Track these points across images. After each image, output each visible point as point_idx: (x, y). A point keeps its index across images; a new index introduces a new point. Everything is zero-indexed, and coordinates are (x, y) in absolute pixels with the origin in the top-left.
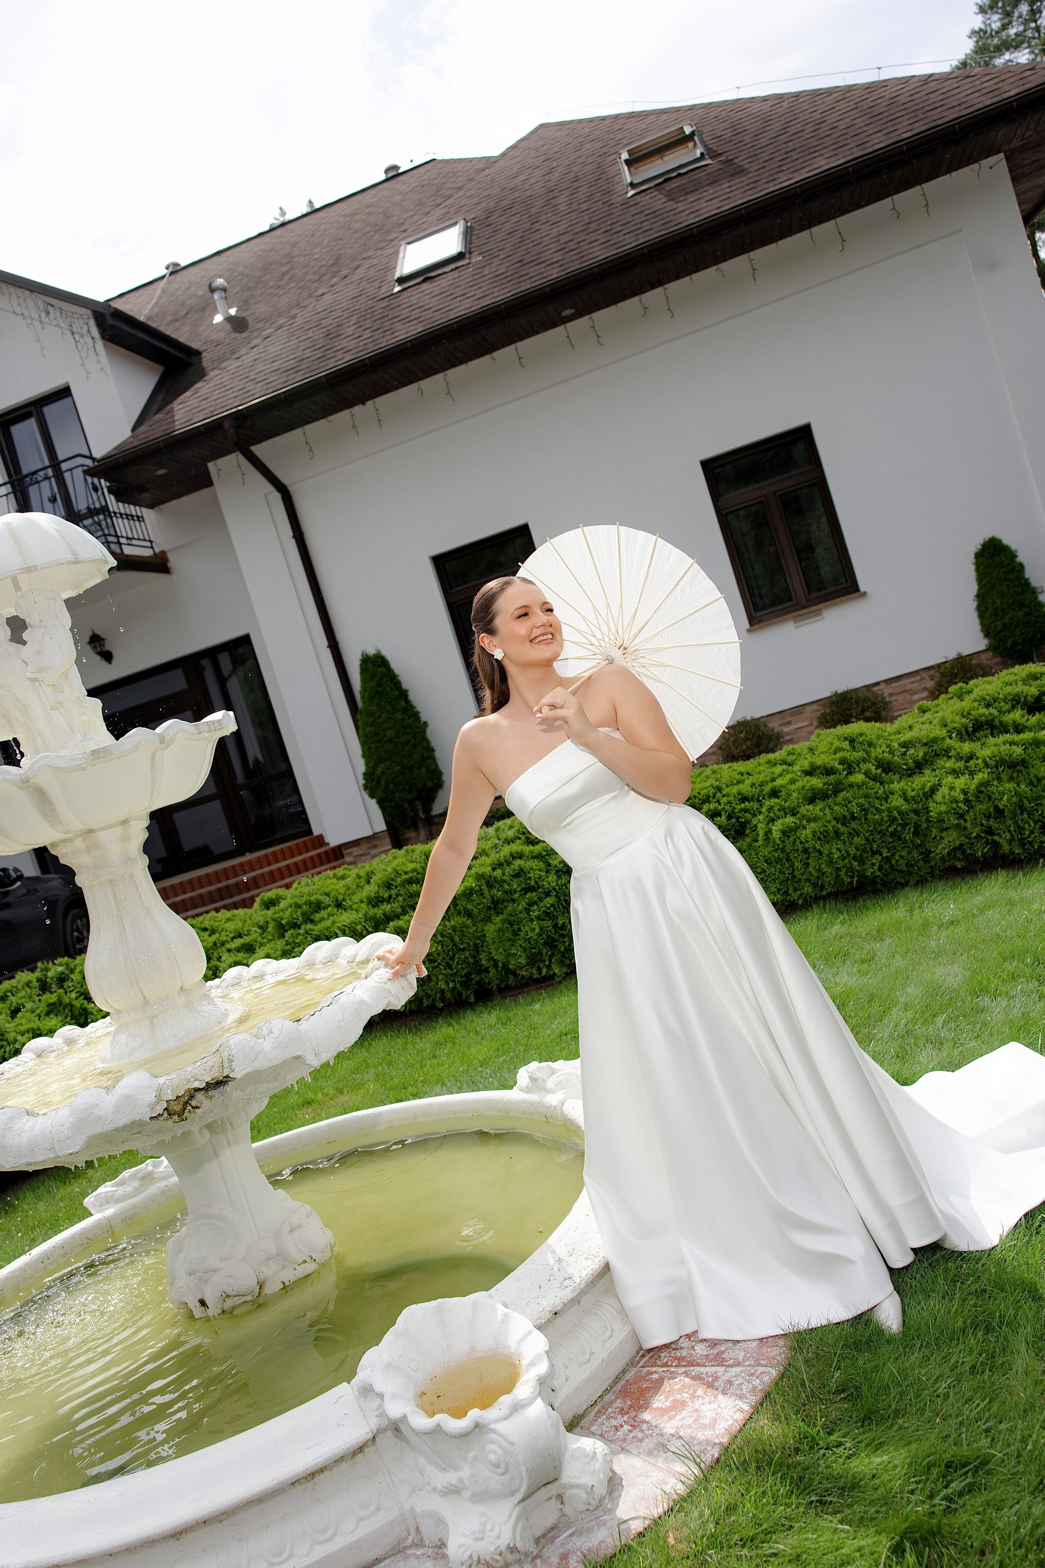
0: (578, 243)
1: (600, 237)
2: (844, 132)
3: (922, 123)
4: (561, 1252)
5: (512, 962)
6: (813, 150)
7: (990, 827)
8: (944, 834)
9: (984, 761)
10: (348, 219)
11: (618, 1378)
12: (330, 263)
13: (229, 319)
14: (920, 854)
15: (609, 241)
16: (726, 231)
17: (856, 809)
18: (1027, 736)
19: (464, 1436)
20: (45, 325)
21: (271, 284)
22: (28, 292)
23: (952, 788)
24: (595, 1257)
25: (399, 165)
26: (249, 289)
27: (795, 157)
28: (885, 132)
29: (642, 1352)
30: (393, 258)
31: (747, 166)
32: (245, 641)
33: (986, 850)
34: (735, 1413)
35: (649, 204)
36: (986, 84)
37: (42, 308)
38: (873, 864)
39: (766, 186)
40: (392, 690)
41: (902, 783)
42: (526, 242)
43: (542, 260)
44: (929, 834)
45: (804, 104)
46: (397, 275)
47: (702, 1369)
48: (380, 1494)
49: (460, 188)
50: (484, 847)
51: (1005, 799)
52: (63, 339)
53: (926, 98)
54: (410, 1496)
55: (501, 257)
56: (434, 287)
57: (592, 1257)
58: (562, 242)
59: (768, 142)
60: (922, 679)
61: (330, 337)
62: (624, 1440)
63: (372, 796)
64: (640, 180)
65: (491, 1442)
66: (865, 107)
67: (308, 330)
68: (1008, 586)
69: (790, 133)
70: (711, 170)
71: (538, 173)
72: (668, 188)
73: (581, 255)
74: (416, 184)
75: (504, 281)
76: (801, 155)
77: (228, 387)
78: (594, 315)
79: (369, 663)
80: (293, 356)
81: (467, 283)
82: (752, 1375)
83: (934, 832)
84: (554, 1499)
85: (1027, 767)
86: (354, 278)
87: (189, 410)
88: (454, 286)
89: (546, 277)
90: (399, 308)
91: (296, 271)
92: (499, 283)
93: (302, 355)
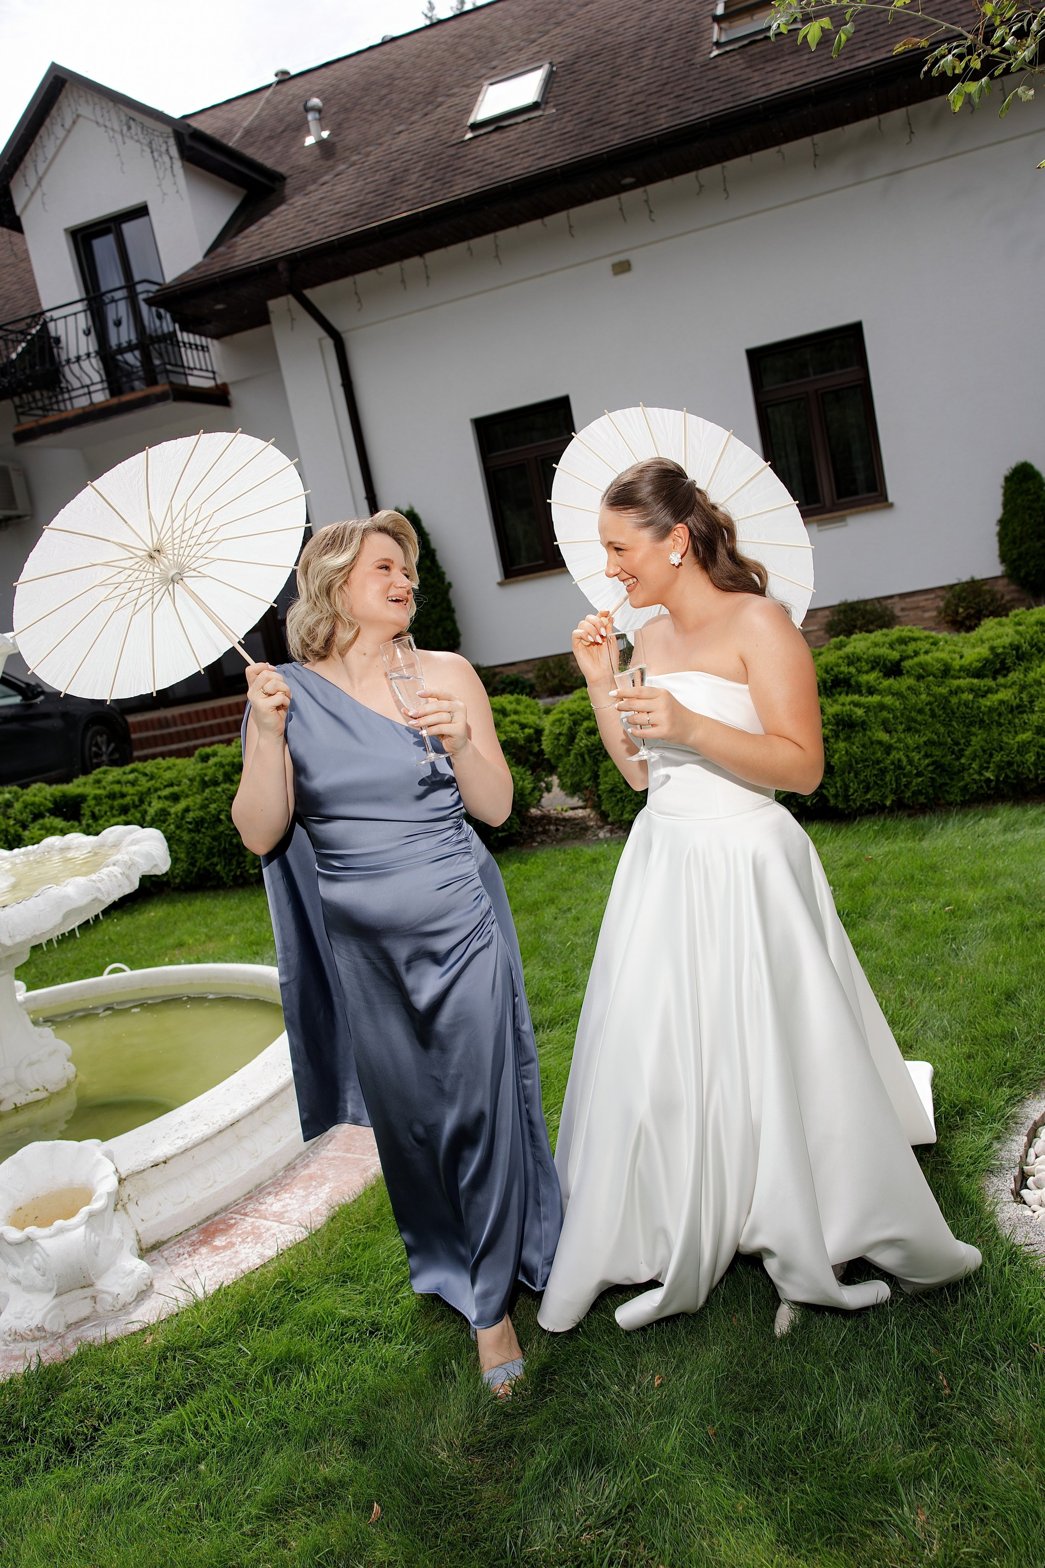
0: (649, 106)
1: (670, 102)
9: (828, 719)
10: (457, 40)
11: (208, 1218)
12: (428, 90)
13: (321, 143)
15: (677, 108)
16: (792, 110)
18: (875, 699)
20: (127, 140)
21: (368, 107)
22: (111, 104)
26: (346, 110)
27: (881, 32)
30: (474, 99)
34: (259, 1258)
35: (728, 68)
37: (124, 123)
42: (601, 98)
43: (610, 121)
46: (471, 120)
47: (265, 1222)
49: (558, 24)
51: (836, 757)
52: (143, 155)
55: (573, 113)
56: (503, 138)
58: (633, 103)
61: (395, 182)
64: (726, 40)
67: (377, 171)
68: (1030, 515)
71: (637, 15)
72: (751, 53)
73: (647, 121)
75: (568, 141)
78: (652, 187)
80: (355, 200)
81: (534, 138)
82: (290, 1232)
85: (865, 730)
86: (434, 117)
87: (250, 247)
88: (520, 140)
89: (608, 142)
90: (465, 159)
91: (394, 96)
92: (562, 143)
93: (364, 200)
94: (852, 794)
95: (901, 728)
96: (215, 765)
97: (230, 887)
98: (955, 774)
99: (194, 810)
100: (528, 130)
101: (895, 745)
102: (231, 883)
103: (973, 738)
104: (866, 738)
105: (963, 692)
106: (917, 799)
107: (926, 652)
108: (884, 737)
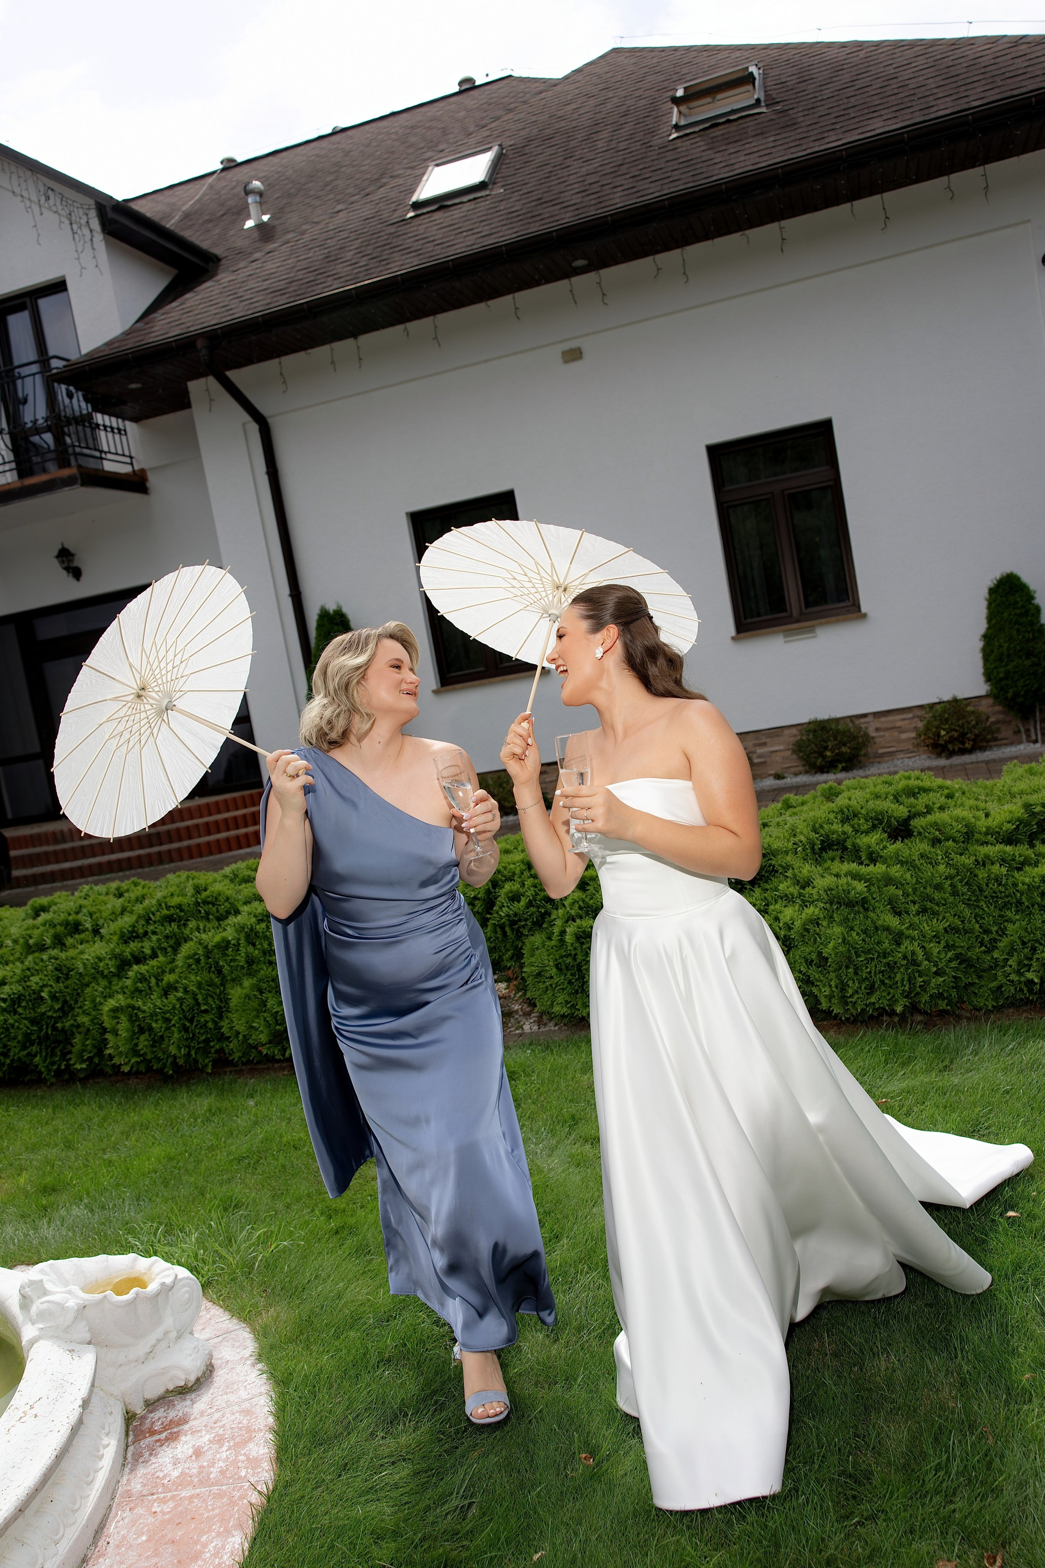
0: (603, 186)
1: (626, 182)
2: (912, 92)
3: (997, 91)
6: (874, 109)
9: (820, 892)
10: (408, 131)
12: (375, 177)
13: (260, 226)
15: (633, 188)
16: (757, 192)
18: (879, 869)
20: (44, 211)
21: (312, 193)
22: (29, 173)
25: (474, 78)
26: (289, 196)
27: (852, 115)
28: (954, 97)
30: (417, 180)
31: (801, 119)
35: (686, 150)
37: (42, 193)
39: (812, 145)
42: (553, 178)
43: (560, 201)
45: (882, 55)
46: (414, 199)
51: (831, 945)
52: (61, 229)
53: (1011, 62)
55: (521, 192)
56: (444, 218)
58: (586, 183)
59: (830, 95)
61: (329, 259)
64: (686, 123)
66: (944, 66)
67: (311, 249)
68: (1018, 630)
69: (857, 87)
70: (762, 120)
71: (592, 102)
72: (713, 135)
73: (600, 200)
74: (487, 100)
75: (515, 220)
76: (859, 114)
77: (215, 302)
79: (326, 620)
80: (285, 277)
81: (479, 217)
85: (866, 910)
86: (375, 197)
87: (169, 323)
88: (465, 219)
89: (557, 221)
90: (405, 237)
91: (339, 182)
92: (509, 222)
93: (295, 276)
94: (851, 996)
95: (914, 908)
96: (44, 924)
97: (52, 1084)
98: (984, 971)
99: (11, 984)
100: (474, 209)
101: (907, 932)
102: (53, 1080)
103: (1010, 926)
104: (869, 922)
105: (992, 863)
106: (936, 1005)
107: (942, 808)
108: (893, 922)
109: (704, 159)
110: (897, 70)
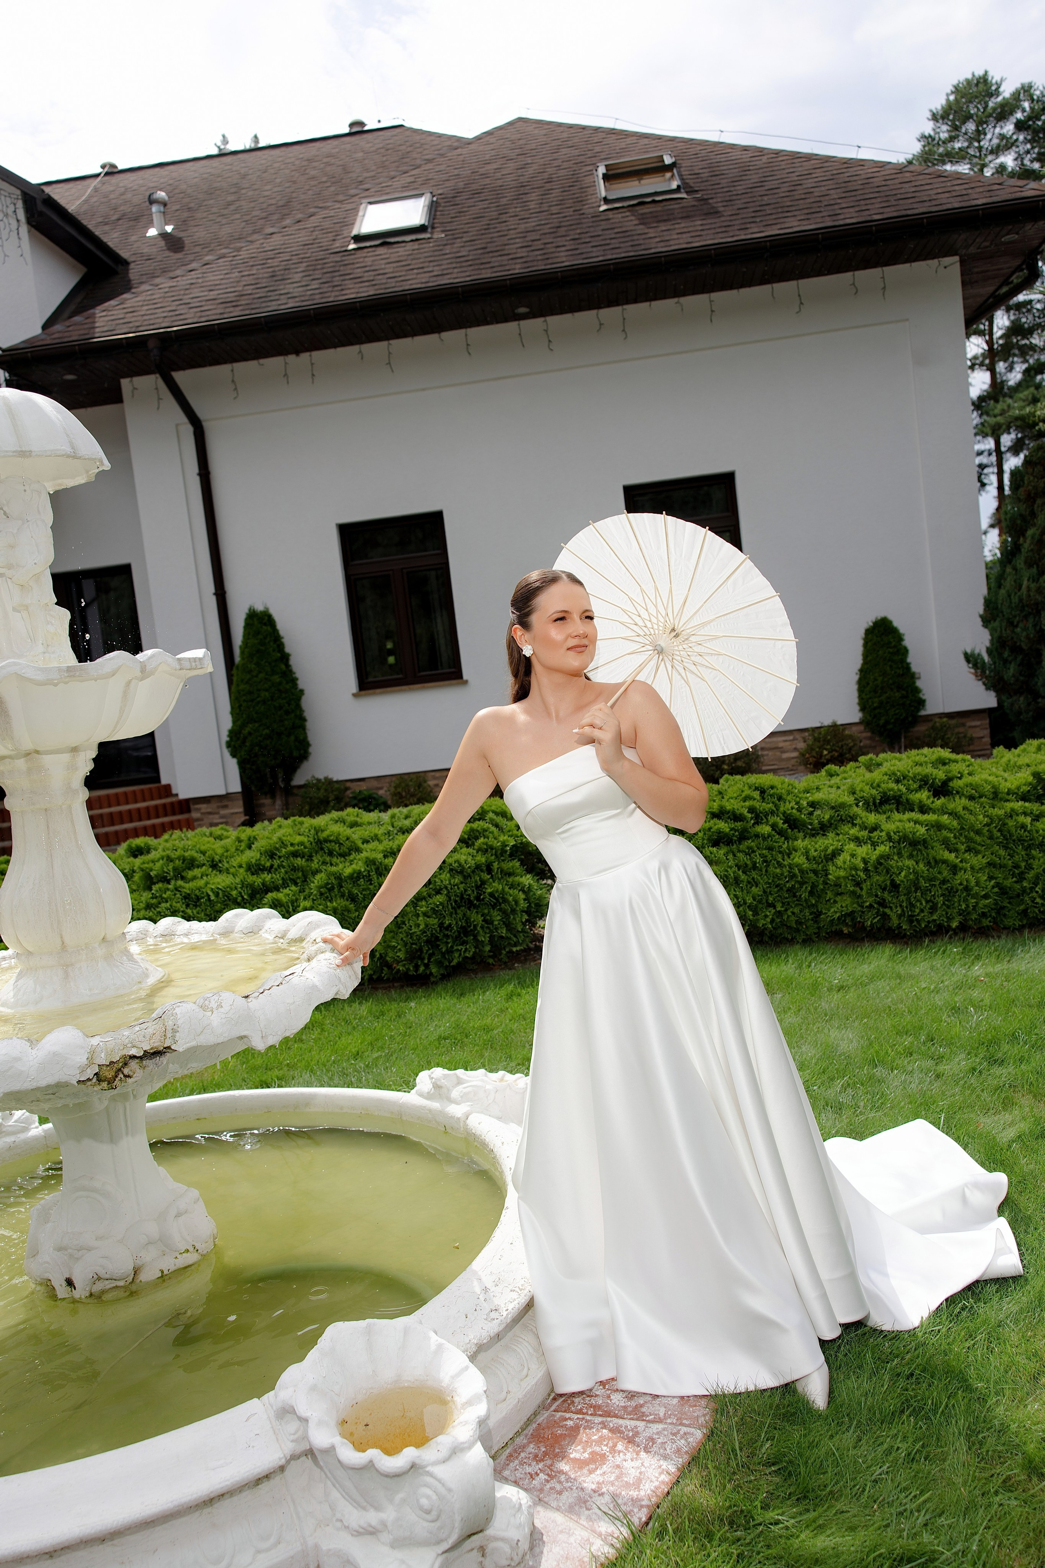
0: (545, 244)
1: (567, 243)
2: (818, 199)
3: (893, 209)
4: (488, 1282)
5: (390, 955)
6: (786, 209)
7: (884, 900)
8: (838, 898)
9: (888, 834)
10: (305, 163)
11: (529, 1421)
12: (281, 203)
13: (164, 236)
14: (811, 914)
15: (577, 249)
16: (692, 267)
17: (758, 860)
18: (931, 817)
19: (397, 1476)
21: (214, 210)
23: (853, 856)
24: (521, 1290)
25: (366, 122)
26: (190, 209)
27: (769, 212)
28: (857, 209)
29: (553, 1395)
30: (352, 215)
31: (721, 209)
32: (125, 571)
33: (876, 920)
34: (660, 1474)
35: (620, 222)
36: (957, 188)
38: (766, 916)
39: (738, 233)
40: (274, 651)
41: (807, 842)
42: (492, 231)
43: (506, 252)
44: (824, 895)
45: (783, 163)
46: (355, 232)
47: (621, 1422)
48: (282, 1525)
49: (428, 161)
50: (376, 832)
53: (898, 186)
54: (315, 1530)
55: (464, 240)
56: (391, 253)
57: (517, 1289)
58: (527, 239)
59: (744, 191)
60: (794, 740)
61: (275, 278)
62: (541, 1490)
63: (233, 755)
64: (614, 197)
65: (425, 1485)
68: (891, 666)
69: (767, 188)
70: (685, 205)
71: (512, 165)
72: (641, 212)
73: (546, 256)
74: (381, 145)
75: (464, 264)
76: (774, 211)
77: (159, 305)
78: (549, 319)
79: (255, 619)
80: (232, 290)
81: (426, 257)
82: (674, 1434)
83: (829, 895)
84: (475, 1551)
85: (927, 848)
86: (308, 224)
87: (113, 320)
88: (412, 257)
89: (509, 270)
90: (352, 266)
91: (242, 203)
92: (458, 265)
93: (243, 290)
98: (1015, 897)
100: (418, 249)
104: (930, 857)
105: (1017, 815)
106: (981, 922)
107: (970, 774)
108: (949, 857)
109: (639, 232)
110: (800, 178)
